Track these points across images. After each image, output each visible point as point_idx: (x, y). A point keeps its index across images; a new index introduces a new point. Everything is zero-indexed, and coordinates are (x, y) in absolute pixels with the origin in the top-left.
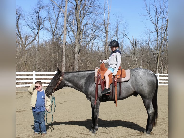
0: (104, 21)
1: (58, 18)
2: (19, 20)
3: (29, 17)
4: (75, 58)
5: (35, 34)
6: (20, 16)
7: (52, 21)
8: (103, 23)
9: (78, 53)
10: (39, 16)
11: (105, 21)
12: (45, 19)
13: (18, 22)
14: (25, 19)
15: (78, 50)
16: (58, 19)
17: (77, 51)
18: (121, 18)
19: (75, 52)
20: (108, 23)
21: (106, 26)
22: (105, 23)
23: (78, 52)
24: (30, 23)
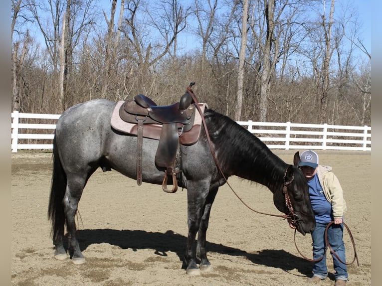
0: (323, 17)
1: (215, 8)
2: (136, 13)
3: (157, 6)
4: (262, 94)
5: (167, 42)
6: (138, 4)
7: (203, 14)
8: (321, 21)
9: (267, 84)
10: (177, 4)
11: (325, 17)
12: (190, 11)
13: (133, 16)
14: (149, 10)
15: (268, 76)
16: (214, 12)
17: (265, 80)
18: (352, 10)
19: (262, 81)
20: (332, 21)
21: (327, 28)
22: (325, 21)
23: (268, 81)
24: (158, 19)
